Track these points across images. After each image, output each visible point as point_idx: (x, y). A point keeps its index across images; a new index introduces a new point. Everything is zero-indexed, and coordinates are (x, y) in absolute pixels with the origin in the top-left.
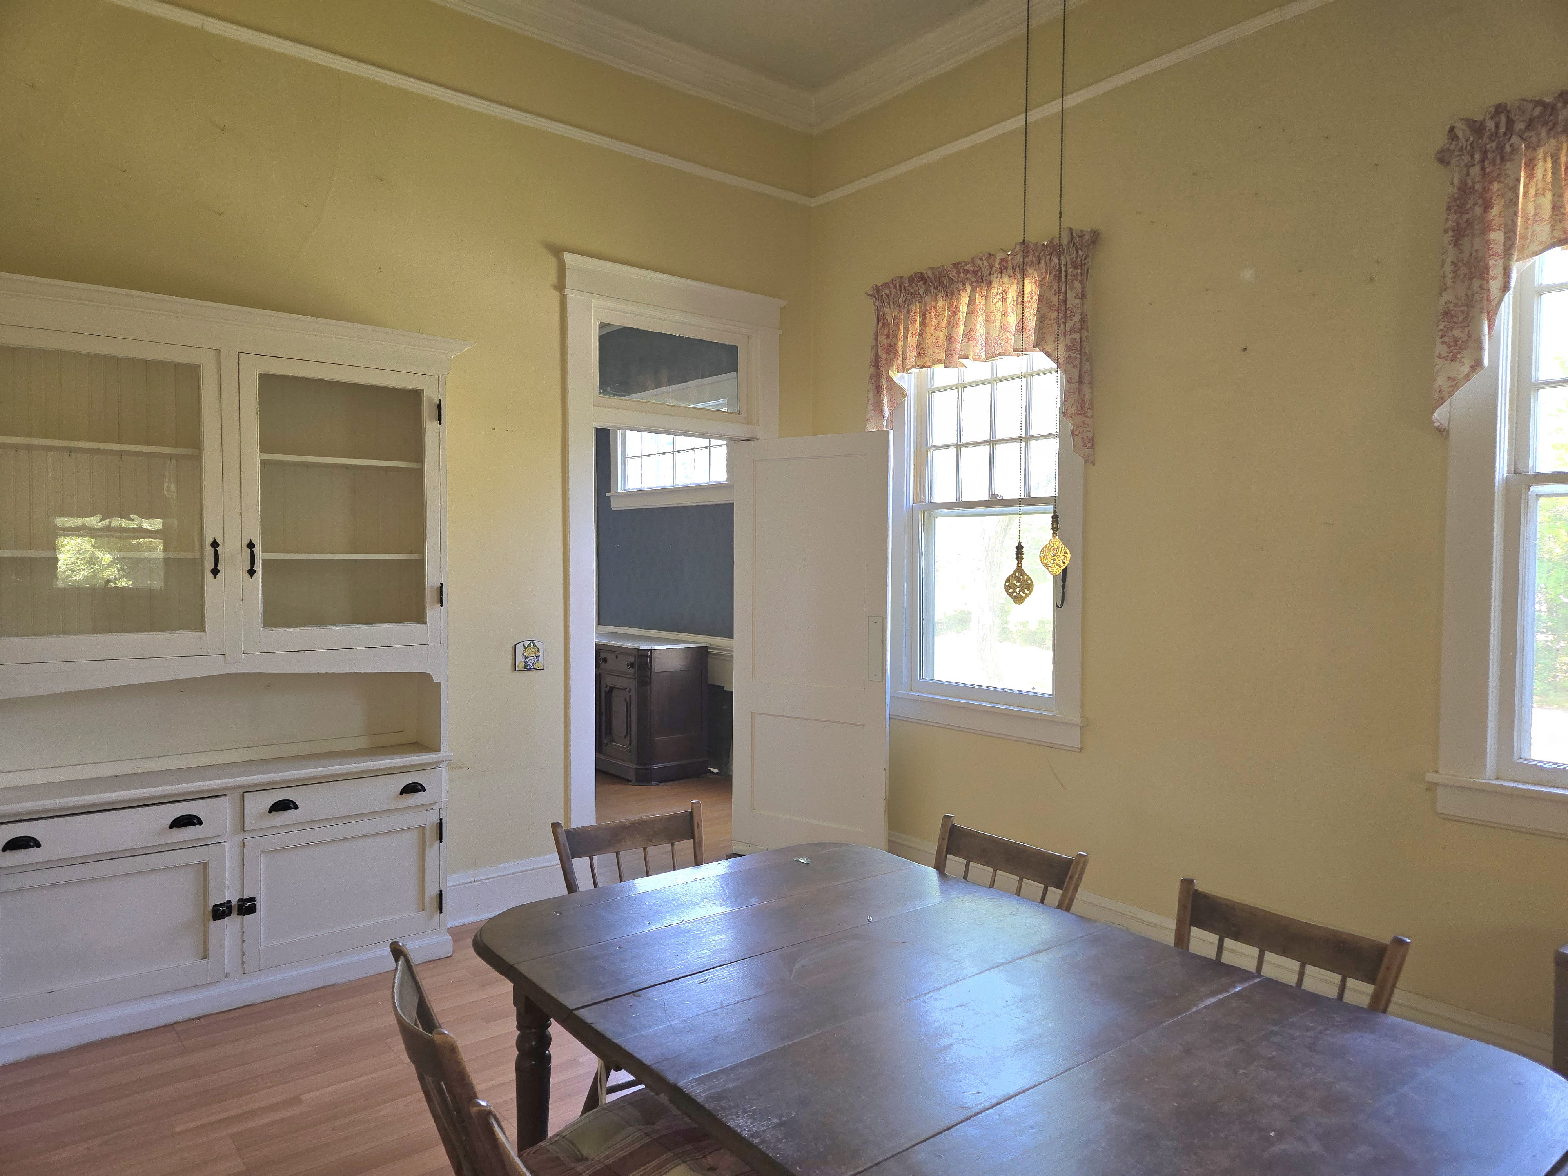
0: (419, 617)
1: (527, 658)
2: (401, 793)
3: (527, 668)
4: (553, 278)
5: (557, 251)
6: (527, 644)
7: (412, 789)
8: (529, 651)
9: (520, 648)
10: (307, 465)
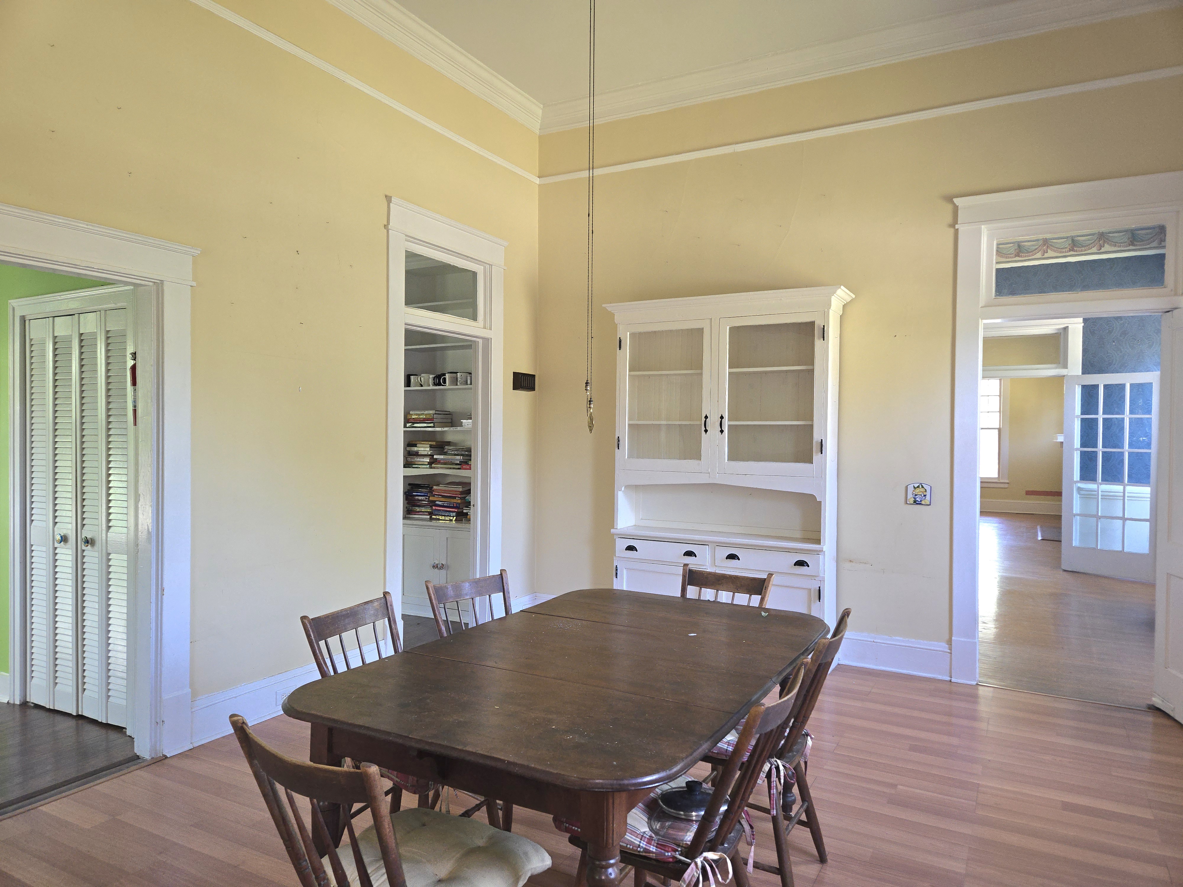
0: (809, 460)
1: (916, 495)
2: (795, 565)
3: (915, 502)
4: (949, 219)
5: (949, 199)
6: (916, 485)
7: (800, 563)
8: (918, 490)
9: (911, 489)
10: (766, 373)
